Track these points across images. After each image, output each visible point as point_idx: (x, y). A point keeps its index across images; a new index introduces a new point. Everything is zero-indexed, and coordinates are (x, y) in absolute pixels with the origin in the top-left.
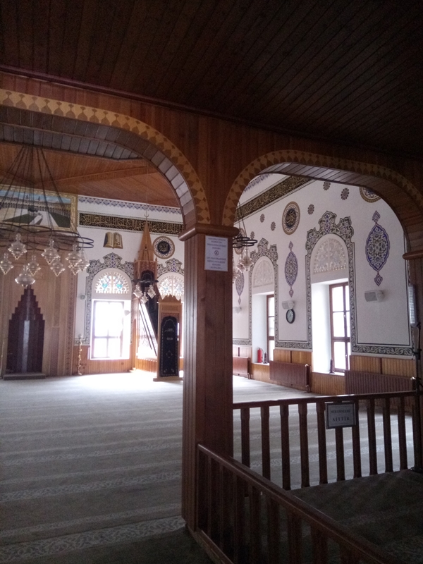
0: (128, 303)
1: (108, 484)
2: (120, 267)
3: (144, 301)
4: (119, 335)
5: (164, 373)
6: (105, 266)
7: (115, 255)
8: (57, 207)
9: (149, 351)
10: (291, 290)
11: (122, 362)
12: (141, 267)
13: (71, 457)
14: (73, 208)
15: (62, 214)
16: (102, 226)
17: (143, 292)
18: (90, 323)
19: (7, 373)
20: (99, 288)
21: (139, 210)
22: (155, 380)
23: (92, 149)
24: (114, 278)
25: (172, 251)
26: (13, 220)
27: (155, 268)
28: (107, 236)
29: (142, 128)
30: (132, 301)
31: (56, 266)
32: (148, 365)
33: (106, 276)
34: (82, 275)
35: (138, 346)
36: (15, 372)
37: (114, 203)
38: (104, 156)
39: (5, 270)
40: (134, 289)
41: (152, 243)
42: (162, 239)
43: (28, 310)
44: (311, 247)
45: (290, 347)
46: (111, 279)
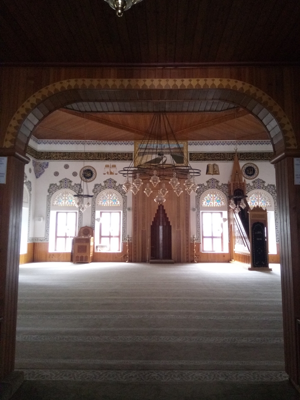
0: (225, 213)
1: (226, 340)
2: (218, 188)
3: (237, 211)
4: (220, 236)
5: (256, 265)
6: (208, 187)
7: (214, 179)
8: (175, 151)
9: (243, 248)
11: (224, 255)
12: (234, 187)
13: (198, 317)
14: (185, 150)
15: (179, 155)
16: (204, 160)
17: (236, 205)
18: (200, 227)
19: (152, 259)
20: (204, 204)
21: (230, 145)
22: (250, 269)
23: (202, 108)
24: (214, 196)
25: (256, 173)
26: (151, 162)
27: (244, 187)
28: (208, 167)
29: (239, 85)
30: (228, 211)
31: (177, 189)
32: (243, 258)
33: (209, 195)
34: (193, 194)
35: (235, 244)
36: (156, 258)
38: (210, 111)
39: (148, 194)
40: (229, 203)
41: (241, 168)
42: (248, 165)
43: (161, 219)
46: (212, 196)
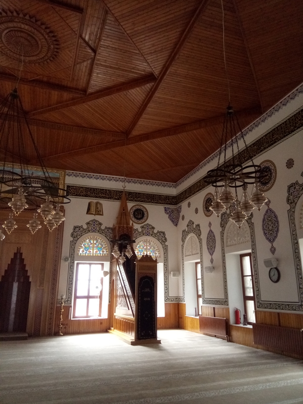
0: (107, 265)
2: (101, 231)
3: (121, 261)
4: (99, 295)
5: (142, 336)
6: (88, 231)
7: (96, 221)
9: (125, 311)
11: (101, 322)
12: (119, 231)
14: (61, 181)
16: (85, 196)
17: (121, 253)
18: (72, 284)
20: (81, 252)
21: (118, 182)
22: (133, 344)
24: (95, 242)
25: (146, 217)
26: (9, 191)
27: (131, 232)
28: (90, 204)
30: (111, 262)
32: (125, 326)
33: (88, 240)
34: (67, 239)
35: (116, 306)
36: (2, 332)
37: (97, 177)
40: (112, 250)
41: (129, 210)
42: (137, 207)
43: (17, 272)
44: (294, 201)
45: (276, 309)
46: (92, 242)
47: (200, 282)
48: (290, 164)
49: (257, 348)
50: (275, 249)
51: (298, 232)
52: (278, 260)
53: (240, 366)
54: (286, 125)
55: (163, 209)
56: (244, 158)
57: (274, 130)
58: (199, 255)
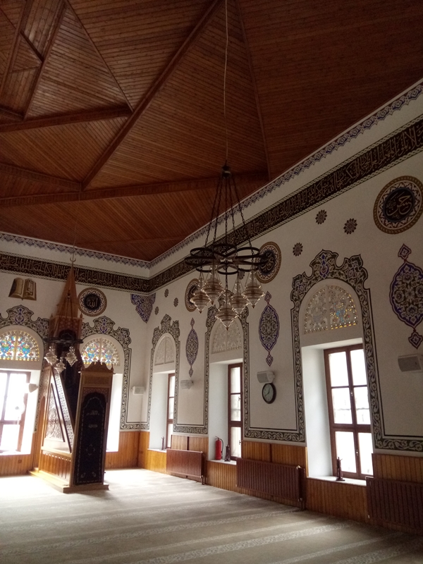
0: (36, 376)
2: (30, 324)
3: (59, 370)
4: (19, 419)
5: (81, 479)
6: (9, 322)
7: (24, 308)
9: (58, 444)
10: (269, 356)
11: (19, 459)
12: (59, 325)
16: (9, 269)
17: (58, 358)
21: (63, 253)
22: (66, 491)
24: (19, 339)
25: (102, 307)
27: (78, 327)
28: (15, 282)
30: (42, 371)
32: (56, 465)
33: (8, 337)
35: (45, 436)
37: (30, 242)
40: (46, 352)
41: (77, 295)
42: (91, 291)
44: (299, 298)
45: (268, 438)
46: (14, 339)
47: (172, 401)
48: (298, 250)
49: (241, 492)
50: (272, 359)
51: (301, 337)
52: (274, 373)
53: (216, 518)
54: (297, 199)
55: (130, 297)
56: (243, 237)
57: (282, 204)
58: (174, 364)
